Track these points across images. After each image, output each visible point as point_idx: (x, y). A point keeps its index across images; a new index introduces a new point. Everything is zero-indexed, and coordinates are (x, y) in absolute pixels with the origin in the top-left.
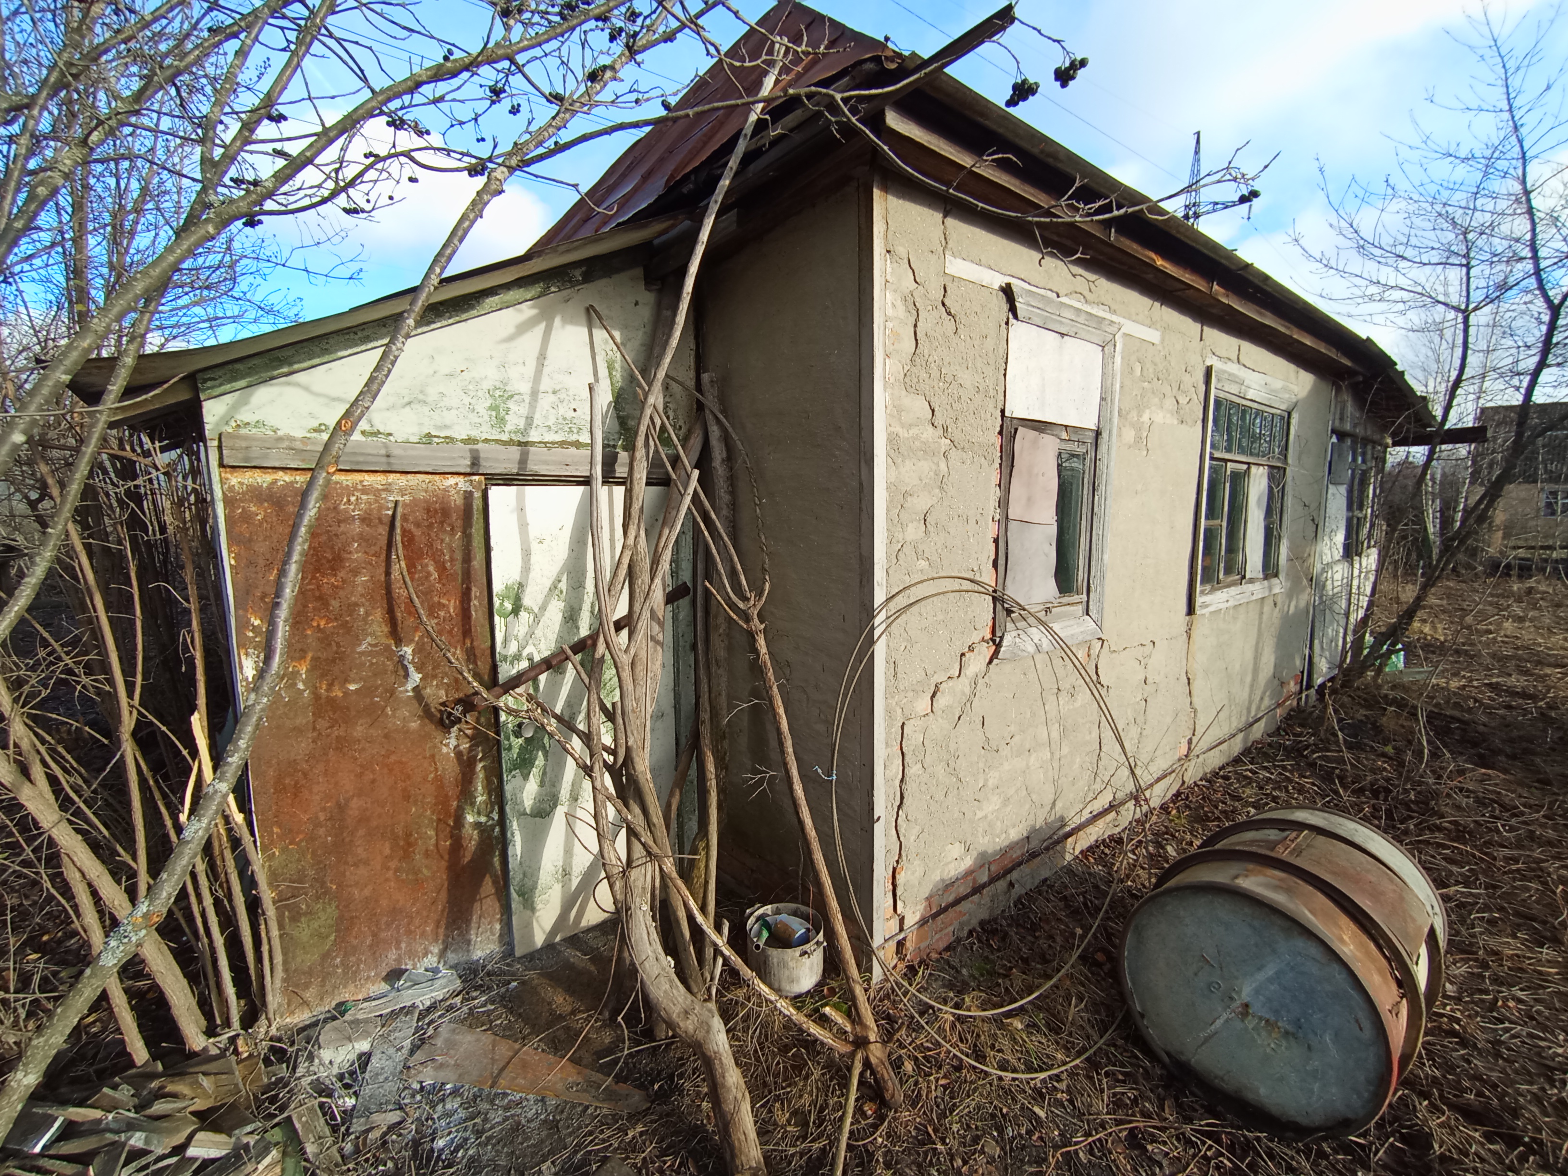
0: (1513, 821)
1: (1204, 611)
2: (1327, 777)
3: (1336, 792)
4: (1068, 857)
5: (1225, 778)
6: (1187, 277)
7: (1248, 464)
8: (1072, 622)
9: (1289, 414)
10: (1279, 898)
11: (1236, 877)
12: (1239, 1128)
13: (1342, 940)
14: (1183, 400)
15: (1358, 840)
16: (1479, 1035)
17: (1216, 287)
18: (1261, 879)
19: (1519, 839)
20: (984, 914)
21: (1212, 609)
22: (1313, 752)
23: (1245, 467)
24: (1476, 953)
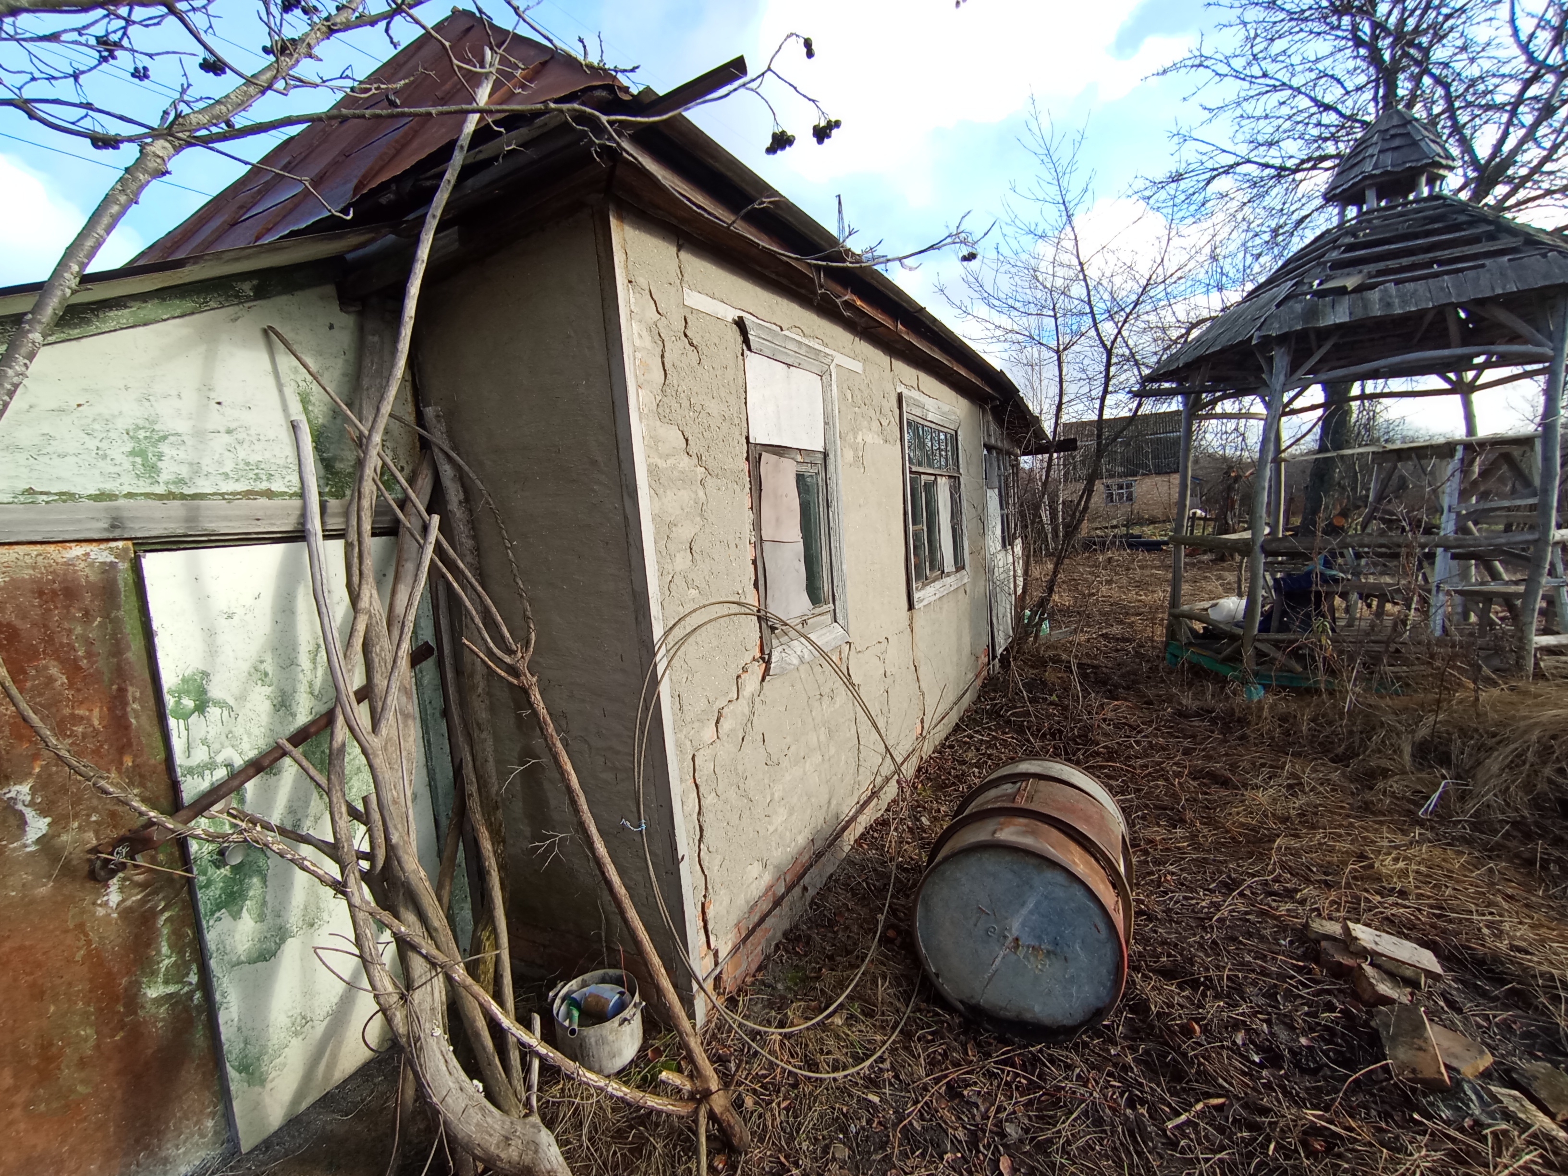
0: (1139, 737)
1: (921, 605)
2: (1020, 730)
3: (1028, 741)
4: (847, 849)
5: (951, 747)
6: (879, 317)
7: (935, 475)
8: (825, 630)
9: (956, 432)
10: (1028, 841)
11: (994, 832)
12: (1026, 1047)
13: (1075, 863)
14: (885, 423)
15: (1065, 777)
16: (1158, 909)
17: (899, 326)
18: (1012, 829)
19: (1145, 750)
20: (786, 925)
21: (925, 602)
22: (1007, 711)
23: (933, 478)
24: (1139, 845)
